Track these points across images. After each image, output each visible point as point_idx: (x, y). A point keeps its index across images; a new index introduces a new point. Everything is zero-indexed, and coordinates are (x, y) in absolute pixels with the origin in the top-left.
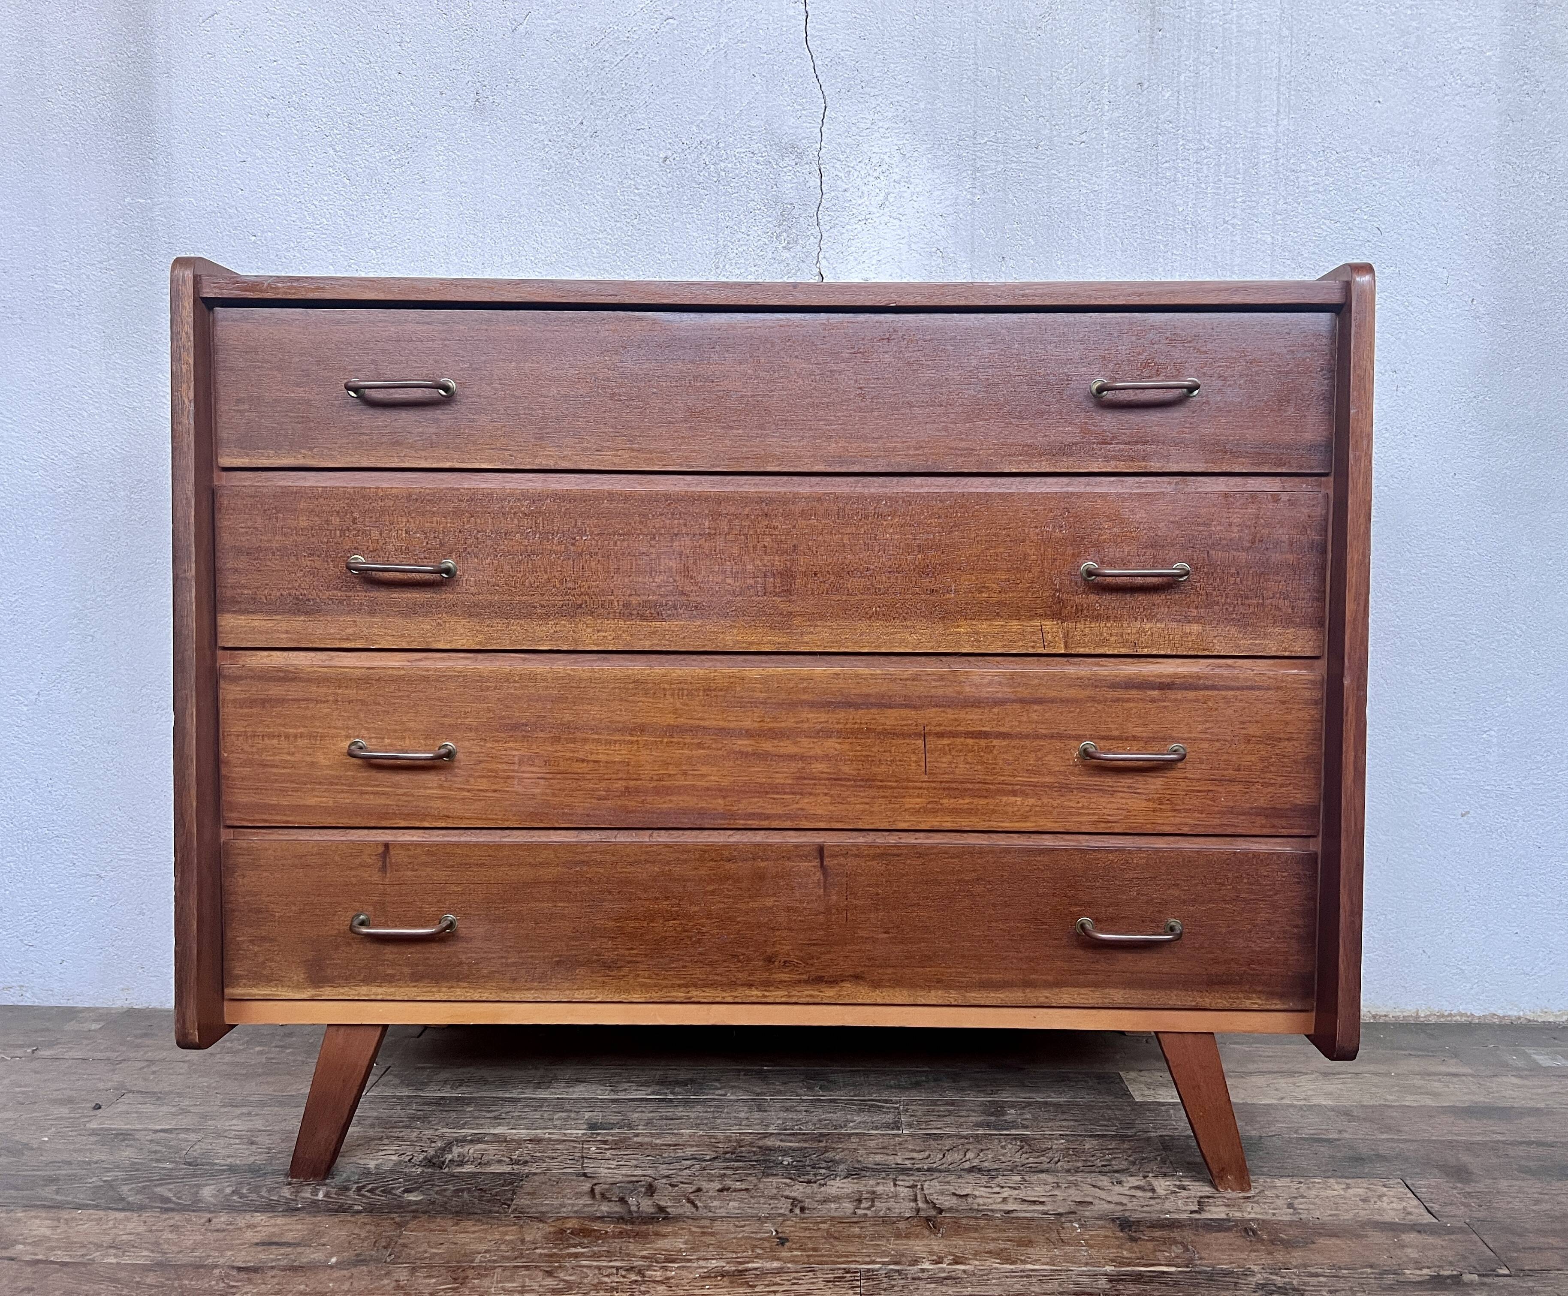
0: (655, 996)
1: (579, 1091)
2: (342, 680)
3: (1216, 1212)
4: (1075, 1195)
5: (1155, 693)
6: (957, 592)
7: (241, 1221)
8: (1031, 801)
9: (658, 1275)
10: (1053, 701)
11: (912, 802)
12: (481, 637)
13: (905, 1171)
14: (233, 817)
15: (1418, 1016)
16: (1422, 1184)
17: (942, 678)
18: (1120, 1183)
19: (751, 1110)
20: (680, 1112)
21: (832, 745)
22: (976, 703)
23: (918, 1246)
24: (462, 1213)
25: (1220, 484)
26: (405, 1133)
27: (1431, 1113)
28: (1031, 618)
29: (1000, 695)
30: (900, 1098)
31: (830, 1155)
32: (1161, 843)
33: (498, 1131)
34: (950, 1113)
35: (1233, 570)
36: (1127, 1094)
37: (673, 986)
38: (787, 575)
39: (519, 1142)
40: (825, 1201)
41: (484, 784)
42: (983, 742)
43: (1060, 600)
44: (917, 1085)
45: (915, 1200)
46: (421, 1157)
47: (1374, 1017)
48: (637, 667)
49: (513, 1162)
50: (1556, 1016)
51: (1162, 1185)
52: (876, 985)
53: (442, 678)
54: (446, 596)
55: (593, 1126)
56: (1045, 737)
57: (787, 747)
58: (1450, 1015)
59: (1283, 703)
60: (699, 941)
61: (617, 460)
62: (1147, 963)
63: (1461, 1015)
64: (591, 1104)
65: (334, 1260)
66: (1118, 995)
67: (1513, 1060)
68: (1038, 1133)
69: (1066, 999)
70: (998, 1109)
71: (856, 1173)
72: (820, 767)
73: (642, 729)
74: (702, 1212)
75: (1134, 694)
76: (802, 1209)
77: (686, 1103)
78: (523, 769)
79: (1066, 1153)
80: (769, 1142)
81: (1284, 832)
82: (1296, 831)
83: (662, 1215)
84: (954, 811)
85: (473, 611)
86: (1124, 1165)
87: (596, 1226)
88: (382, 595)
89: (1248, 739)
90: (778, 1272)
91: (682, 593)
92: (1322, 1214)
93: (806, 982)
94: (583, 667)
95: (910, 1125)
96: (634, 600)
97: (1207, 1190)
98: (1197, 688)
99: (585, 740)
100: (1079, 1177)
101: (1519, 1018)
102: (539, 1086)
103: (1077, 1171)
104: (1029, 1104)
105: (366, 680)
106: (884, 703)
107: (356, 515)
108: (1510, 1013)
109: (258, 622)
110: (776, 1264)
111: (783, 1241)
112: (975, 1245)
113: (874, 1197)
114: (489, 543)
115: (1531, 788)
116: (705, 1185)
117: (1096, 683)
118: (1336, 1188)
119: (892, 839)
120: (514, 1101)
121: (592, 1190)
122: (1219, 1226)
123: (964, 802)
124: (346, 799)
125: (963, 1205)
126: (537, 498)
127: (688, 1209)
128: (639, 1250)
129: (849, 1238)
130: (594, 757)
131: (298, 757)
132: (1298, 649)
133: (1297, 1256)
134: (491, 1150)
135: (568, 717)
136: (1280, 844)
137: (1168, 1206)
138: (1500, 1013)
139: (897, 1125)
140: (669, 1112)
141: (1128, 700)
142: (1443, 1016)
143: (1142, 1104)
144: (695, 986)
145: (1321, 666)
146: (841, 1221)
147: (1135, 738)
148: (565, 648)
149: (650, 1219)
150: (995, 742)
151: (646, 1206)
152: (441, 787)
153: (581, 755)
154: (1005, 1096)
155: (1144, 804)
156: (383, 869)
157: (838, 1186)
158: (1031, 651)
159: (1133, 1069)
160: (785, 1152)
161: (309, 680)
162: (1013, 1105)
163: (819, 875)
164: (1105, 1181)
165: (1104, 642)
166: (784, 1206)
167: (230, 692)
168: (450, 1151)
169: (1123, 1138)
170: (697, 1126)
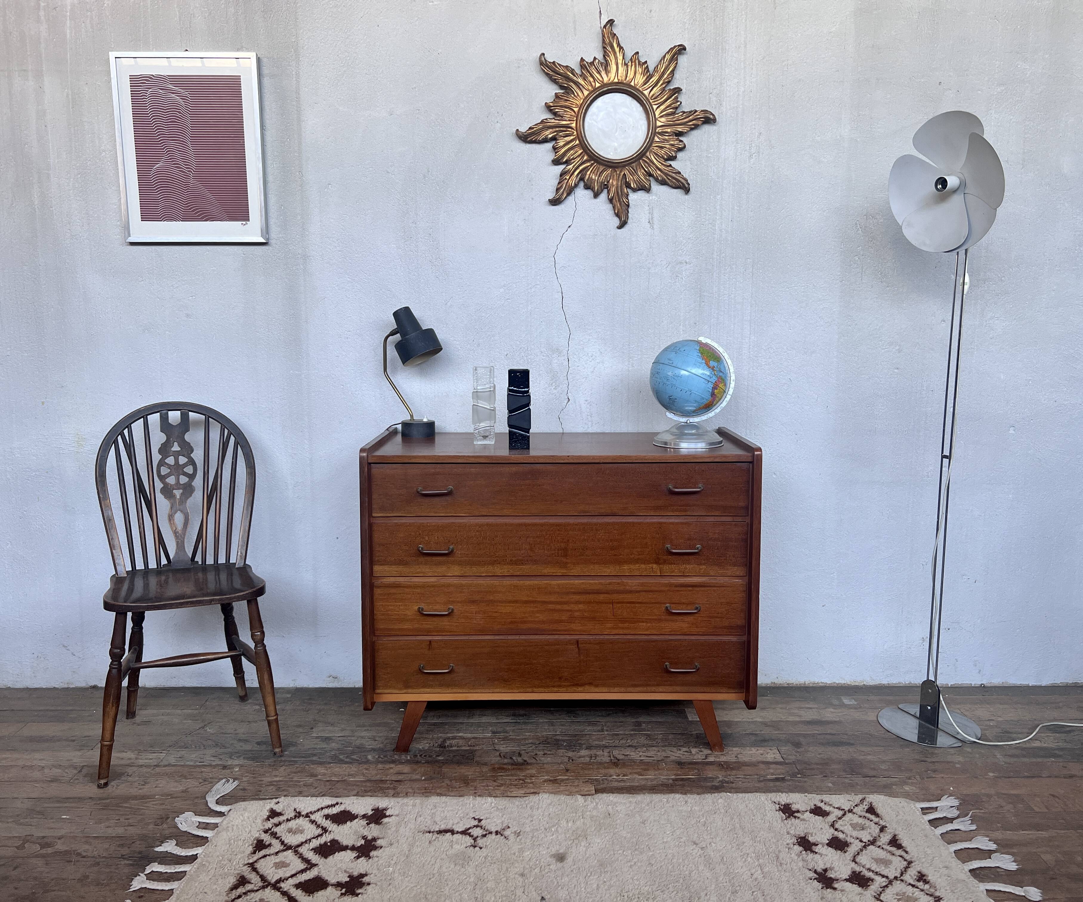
0: (522, 690)
1: (484, 720)
2: (416, 586)
3: (711, 759)
4: (664, 754)
5: (690, 588)
6: (623, 555)
7: (387, 766)
8: (649, 625)
9: (529, 781)
10: (656, 591)
11: (609, 625)
12: (463, 572)
13: (606, 747)
14: (377, 633)
15: (805, 684)
16: (783, 749)
17: (618, 584)
18: (680, 750)
19: (549, 725)
20: (523, 727)
21: (581, 606)
22: (631, 592)
23: (612, 771)
24: (459, 763)
25: (712, 519)
26: (427, 736)
27: (795, 723)
28: (648, 564)
29: (638, 589)
30: (603, 720)
31: (579, 742)
32: (693, 637)
33: (460, 735)
34: (621, 726)
35: (716, 548)
36: (686, 717)
37: (528, 687)
38: (565, 550)
39: (469, 739)
40: (580, 757)
41: (463, 620)
42: (633, 605)
43: (658, 558)
44: (609, 715)
45: (610, 757)
46: (437, 744)
47: (788, 684)
48: (515, 581)
49: (469, 746)
50: (859, 683)
51: (694, 751)
52: (597, 686)
53: (449, 585)
54: (451, 559)
55: (493, 732)
56: (653, 603)
57: (566, 607)
58: (818, 683)
59: (733, 591)
60: (536, 672)
61: (507, 512)
62: (689, 678)
63: (822, 683)
64: (490, 724)
65: (423, 778)
66: (678, 688)
67: (836, 702)
68: (653, 733)
69: (661, 690)
70: (639, 724)
71: (589, 748)
72: (577, 614)
73: (516, 602)
74: (539, 762)
75: (684, 589)
76: (572, 760)
77: (525, 723)
78: (476, 615)
79: (662, 740)
80: (558, 737)
81: (734, 634)
82: (738, 634)
83: (525, 763)
84: (623, 628)
85: (460, 563)
86: (682, 744)
87: (505, 766)
88: (429, 558)
89: (721, 603)
90: (568, 779)
91: (530, 556)
92: (746, 759)
93: (573, 685)
94: (496, 582)
95: (607, 731)
96: (514, 559)
97: (709, 752)
98: (704, 586)
99: (497, 606)
100: (666, 748)
101: (845, 684)
102: (469, 717)
103: (666, 746)
104: (650, 722)
105: (423, 586)
106: (598, 592)
107: (420, 532)
108: (841, 682)
109: (386, 568)
110: (566, 777)
111: (567, 770)
112: (630, 771)
113: (596, 756)
114: (465, 540)
115: (850, 595)
116: (538, 753)
117: (671, 585)
118: (754, 750)
119: (602, 637)
120: (462, 723)
121: (500, 755)
122: (711, 763)
123: (626, 625)
124: (416, 626)
125: (626, 758)
126: (481, 526)
127: (534, 761)
128: (522, 774)
129: (589, 769)
130: (501, 611)
131: (400, 613)
132: (738, 573)
133: (734, 772)
134: (461, 742)
135: (491, 598)
136: (733, 638)
137: (695, 757)
138: (837, 682)
139: (602, 730)
140: (520, 727)
141: (682, 591)
142: (815, 683)
143: (691, 722)
144: (535, 687)
145: (747, 578)
146: (586, 764)
147: (684, 603)
148: (491, 575)
149: (522, 764)
150: (637, 605)
151: (520, 760)
152: (449, 622)
153: (496, 610)
154: (641, 719)
155: (687, 625)
156: (429, 649)
157: (583, 752)
158: (649, 574)
159: (690, 707)
160: (564, 741)
161: (403, 587)
162: (644, 722)
163: (577, 650)
164: (675, 750)
165: (673, 572)
166: (566, 759)
167: (377, 591)
168: (446, 743)
169: (683, 734)
170: (531, 732)
